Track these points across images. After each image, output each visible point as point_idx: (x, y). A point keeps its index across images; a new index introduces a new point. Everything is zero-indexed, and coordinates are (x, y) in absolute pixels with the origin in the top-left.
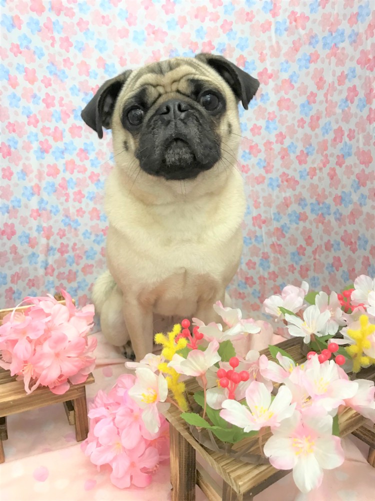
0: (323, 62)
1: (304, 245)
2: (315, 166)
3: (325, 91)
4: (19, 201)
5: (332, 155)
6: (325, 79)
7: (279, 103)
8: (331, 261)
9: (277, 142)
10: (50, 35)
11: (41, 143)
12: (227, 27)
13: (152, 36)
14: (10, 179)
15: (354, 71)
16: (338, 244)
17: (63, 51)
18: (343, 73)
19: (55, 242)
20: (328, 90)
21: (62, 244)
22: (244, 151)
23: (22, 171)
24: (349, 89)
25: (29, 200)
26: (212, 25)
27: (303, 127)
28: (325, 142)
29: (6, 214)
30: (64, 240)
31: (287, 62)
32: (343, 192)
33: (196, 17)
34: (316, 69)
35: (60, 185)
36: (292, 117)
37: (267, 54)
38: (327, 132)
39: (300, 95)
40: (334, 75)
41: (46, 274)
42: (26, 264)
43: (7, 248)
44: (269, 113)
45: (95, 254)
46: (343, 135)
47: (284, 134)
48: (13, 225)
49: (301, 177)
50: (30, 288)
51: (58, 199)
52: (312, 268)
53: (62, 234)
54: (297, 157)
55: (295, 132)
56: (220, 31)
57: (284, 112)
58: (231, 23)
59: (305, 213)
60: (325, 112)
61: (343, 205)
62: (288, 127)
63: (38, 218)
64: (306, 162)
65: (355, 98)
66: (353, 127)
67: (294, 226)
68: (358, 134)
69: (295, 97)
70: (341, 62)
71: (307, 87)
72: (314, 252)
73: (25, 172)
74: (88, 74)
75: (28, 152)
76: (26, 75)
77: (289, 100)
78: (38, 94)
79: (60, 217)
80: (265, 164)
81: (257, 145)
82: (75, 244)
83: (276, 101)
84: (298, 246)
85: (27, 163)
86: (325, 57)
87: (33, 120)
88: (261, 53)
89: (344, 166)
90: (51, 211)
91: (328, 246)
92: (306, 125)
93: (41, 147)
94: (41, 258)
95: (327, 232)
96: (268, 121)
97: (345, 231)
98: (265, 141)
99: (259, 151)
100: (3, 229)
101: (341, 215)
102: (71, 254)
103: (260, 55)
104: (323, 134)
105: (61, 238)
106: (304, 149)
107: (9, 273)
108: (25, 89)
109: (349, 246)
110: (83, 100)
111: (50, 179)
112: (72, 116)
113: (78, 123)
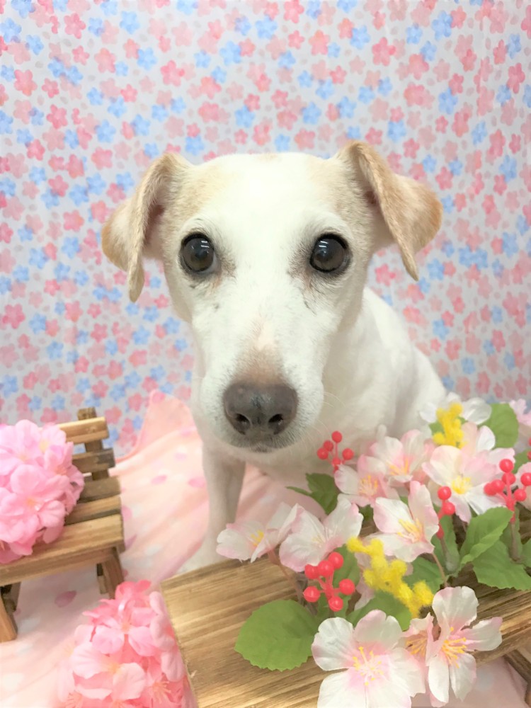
0: (471, 25)
1: (451, 310)
2: (464, 191)
3: (474, 73)
4: (26, 271)
5: (488, 175)
6: (475, 52)
7: (407, 94)
8: (489, 336)
9: (406, 155)
10: (48, 15)
11: (51, 182)
14: (8, 242)
15: (517, 41)
16: (500, 313)
17: (72, 37)
18: (501, 42)
19: (86, 323)
20: (480, 72)
21: (97, 326)
23: (26, 227)
24: (512, 70)
25: (40, 267)
27: (444, 131)
28: (477, 154)
29: (8, 294)
30: (100, 320)
31: (416, 26)
32: (505, 234)
34: (461, 37)
35: (86, 241)
36: (427, 115)
38: (480, 140)
39: (438, 80)
40: (488, 46)
41: (77, 370)
42: (44, 360)
43: (14, 340)
44: (393, 111)
45: (147, 335)
46: (502, 143)
47: (416, 142)
48: (19, 308)
50: (53, 392)
51: (85, 261)
52: (464, 345)
53: (95, 311)
54: (438, 178)
55: (433, 139)
57: (416, 108)
59: (451, 263)
60: (475, 108)
61: (505, 254)
62: (422, 131)
63: (57, 292)
64: (449, 186)
65: (520, 84)
66: (518, 132)
67: (436, 282)
68: (526, 143)
69: (431, 83)
70: (497, 26)
71: (447, 67)
72: (466, 322)
73: (30, 229)
74: (113, 68)
75: (32, 197)
76: (18, 81)
77: (421, 88)
78: (39, 108)
79: (91, 287)
82: (116, 324)
83: (402, 91)
84: (443, 311)
85: (32, 214)
86: (473, 17)
87: (35, 150)
88: (377, 14)
89: (505, 192)
90: (75, 281)
91: (486, 314)
92: (449, 128)
93: (51, 187)
94: (67, 348)
95: (484, 292)
96: (391, 123)
97: (509, 294)
98: (388, 153)
100: (4, 313)
101: (502, 268)
102: (111, 337)
103: (374, 18)
104: (475, 142)
105: (94, 317)
107: (20, 375)
108: (17, 102)
109: (514, 317)
110: (109, 109)
111: (70, 234)
112: (95, 136)
113: (105, 146)
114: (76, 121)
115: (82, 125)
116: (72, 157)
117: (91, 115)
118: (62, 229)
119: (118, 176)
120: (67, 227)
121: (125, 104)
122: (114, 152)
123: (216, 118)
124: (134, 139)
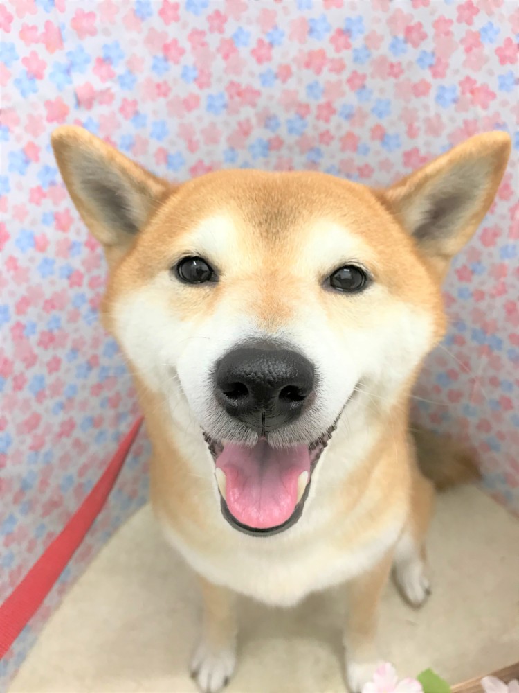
2: (484, 289)
8: (495, 397)
11: (91, 301)
12: (357, 82)
13: (237, 99)
14: (58, 370)
19: (125, 405)
23: (72, 349)
25: (87, 378)
26: (333, 77)
29: (62, 412)
33: (308, 65)
37: (419, 129)
42: (93, 449)
43: (69, 447)
48: (71, 419)
49: (460, 295)
54: (457, 271)
56: (346, 88)
58: (364, 77)
59: (463, 337)
63: (100, 392)
64: (469, 281)
76: (58, 222)
78: (78, 239)
84: (448, 368)
88: (410, 127)
90: (115, 376)
91: (494, 382)
94: (110, 431)
103: (407, 128)
106: (468, 265)
107: (74, 471)
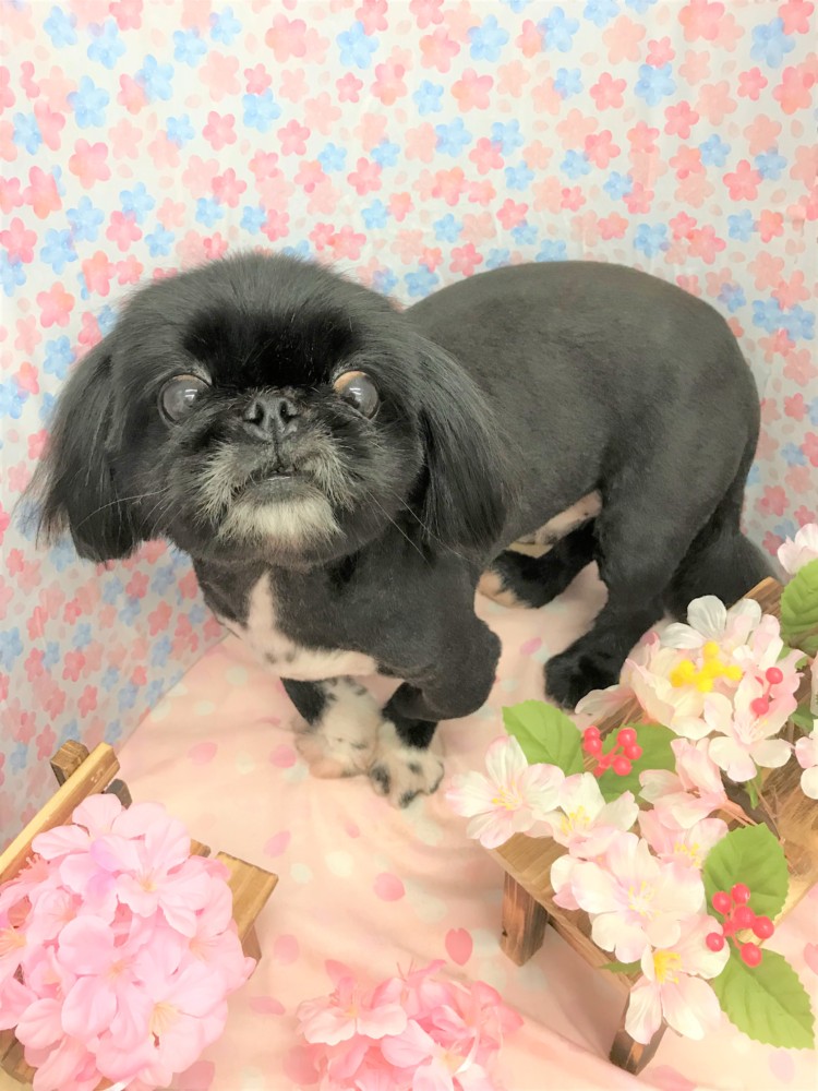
2: (782, 209)
7: (687, 16)
8: (798, 440)
9: (668, 130)
11: (5, 238)
22: (570, 151)
27: (755, 97)
35: (82, 339)
36: (723, 63)
44: (652, 44)
47: (692, 109)
49: (733, 231)
54: (727, 178)
55: (729, 107)
57: (701, 45)
62: (707, 90)
77: (718, 8)
80: (630, 188)
81: (608, 134)
83: (676, 9)
91: (795, 408)
95: (796, 375)
96: (646, 68)
98: (633, 124)
99: (616, 152)
106: (751, 160)
107: (21, 622)
110: (90, 52)
111: (54, 333)
112: (70, 117)
113: (92, 136)
114: (32, 92)
115: (43, 98)
116: (34, 171)
117: (57, 70)
118: (38, 327)
119: (124, 194)
120: (46, 323)
121: (120, 34)
122: (111, 146)
123: (301, 52)
124: (145, 111)
